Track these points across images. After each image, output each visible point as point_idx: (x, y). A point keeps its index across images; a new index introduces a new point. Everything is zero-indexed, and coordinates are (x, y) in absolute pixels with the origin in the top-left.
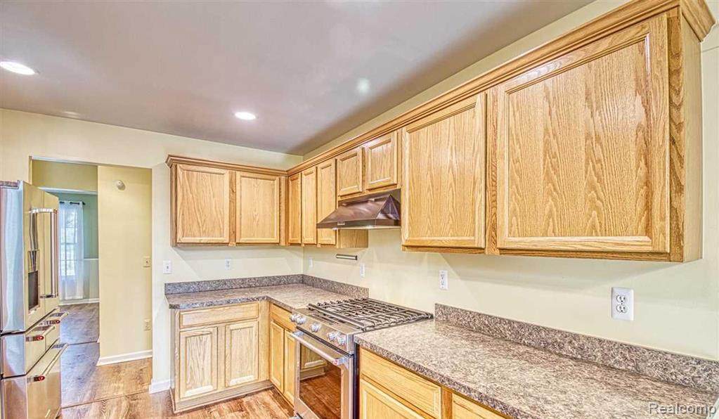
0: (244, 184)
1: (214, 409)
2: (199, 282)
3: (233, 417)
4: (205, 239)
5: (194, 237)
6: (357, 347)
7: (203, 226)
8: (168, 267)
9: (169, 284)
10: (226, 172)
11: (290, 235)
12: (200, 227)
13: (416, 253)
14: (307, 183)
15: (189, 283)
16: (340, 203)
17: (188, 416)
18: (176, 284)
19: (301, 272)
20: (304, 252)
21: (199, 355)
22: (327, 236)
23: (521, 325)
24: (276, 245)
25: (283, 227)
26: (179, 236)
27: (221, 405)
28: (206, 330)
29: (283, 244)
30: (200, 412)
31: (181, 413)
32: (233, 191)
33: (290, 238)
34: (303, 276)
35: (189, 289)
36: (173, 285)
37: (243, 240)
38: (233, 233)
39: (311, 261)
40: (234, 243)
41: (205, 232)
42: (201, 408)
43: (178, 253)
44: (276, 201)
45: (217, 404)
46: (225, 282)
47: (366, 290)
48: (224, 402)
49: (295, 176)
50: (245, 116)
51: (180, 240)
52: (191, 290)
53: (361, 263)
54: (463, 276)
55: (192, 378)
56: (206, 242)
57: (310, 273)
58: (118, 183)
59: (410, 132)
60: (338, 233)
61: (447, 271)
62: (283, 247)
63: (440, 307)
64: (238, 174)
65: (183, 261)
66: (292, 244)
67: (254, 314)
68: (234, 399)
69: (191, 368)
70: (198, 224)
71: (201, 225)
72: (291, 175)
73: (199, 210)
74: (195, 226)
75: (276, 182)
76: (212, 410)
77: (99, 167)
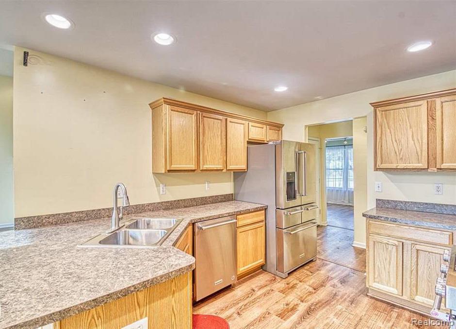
1: (397, 311)
2: (406, 202)
3: (406, 325)
4: (401, 165)
5: (392, 163)
7: (400, 154)
8: (379, 187)
9: (379, 200)
10: (424, 103)
12: (397, 156)
15: (396, 201)
17: (374, 302)
18: (385, 200)
21: (386, 260)
26: (379, 163)
27: (405, 311)
28: (391, 241)
30: (384, 305)
31: (371, 298)
35: (396, 206)
36: (383, 200)
37: (444, 166)
40: (435, 169)
41: (402, 159)
42: (388, 303)
43: (387, 176)
45: (403, 308)
48: (411, 311)
51: (379, 166)
52: (399, 207)
55: (379, 275)
56: (402, 168)
65: (392, 183)
68: (421, 315)
69: (378, 267)
70: (396, 153)
71: (398, 153)
73: (396, 141)
76: (395, 310)
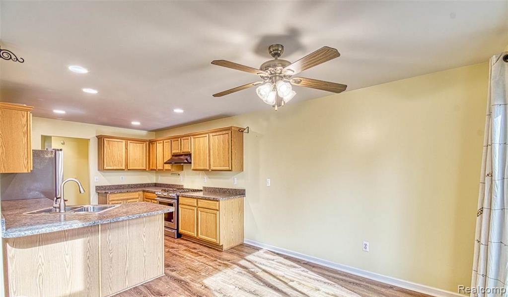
0: (131, 146)
2: (110, 186)
4: (115, 168)
5: (111, 167)
6: (178, 196)
7: (114, 162)
8: (97, 179)
9: (98, 186)
10: (124, 141)
11: (151, 166)
13: (195, 172)
14: (159, 146)
15: (106, 186)
16: (173, 156)
18: (100, 186)
19: (155, 182)
20: (156, 173)
22: (168, 167)
23: (220, 188)
24: (144, 170)
25: (147, 163)
26: (105, 166)
29: (147, 170)
32: (126, 149)
33: (151, 167)
34: (155, 183)
35: (106, 188)
37: (130, 168)
38: (127, 165)
39: (160, 177)
40: (127, 169)
41: (115, 165)
43: (100, 173)
44: (145, 153)
46: (121, 186)
47: (182, 186)
49: (154, 143)
50: (136, 123)
53: (181, 176)
54: (209, 178)
57: (159, 182)
58: (62, 142)
59: (194, 138)
60: (172, 166)
61: (206, 177)
62: (147, 171)
63: (204, 188)
64: (129, 141)
65: (103, 177)
66: (152, 170)
67: (137, 196)
72: (151, 142)
73: (113, 157)
74: (111, 163)
75: (145, 144)
77: (52, 137)
